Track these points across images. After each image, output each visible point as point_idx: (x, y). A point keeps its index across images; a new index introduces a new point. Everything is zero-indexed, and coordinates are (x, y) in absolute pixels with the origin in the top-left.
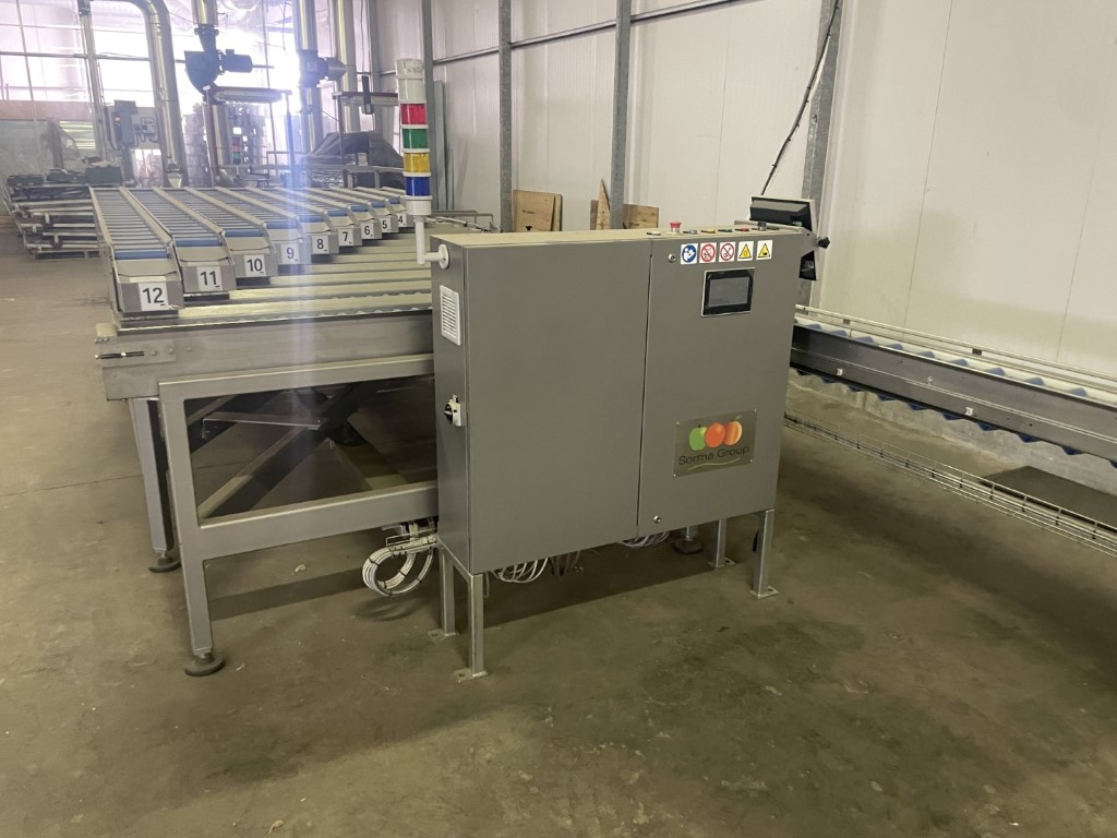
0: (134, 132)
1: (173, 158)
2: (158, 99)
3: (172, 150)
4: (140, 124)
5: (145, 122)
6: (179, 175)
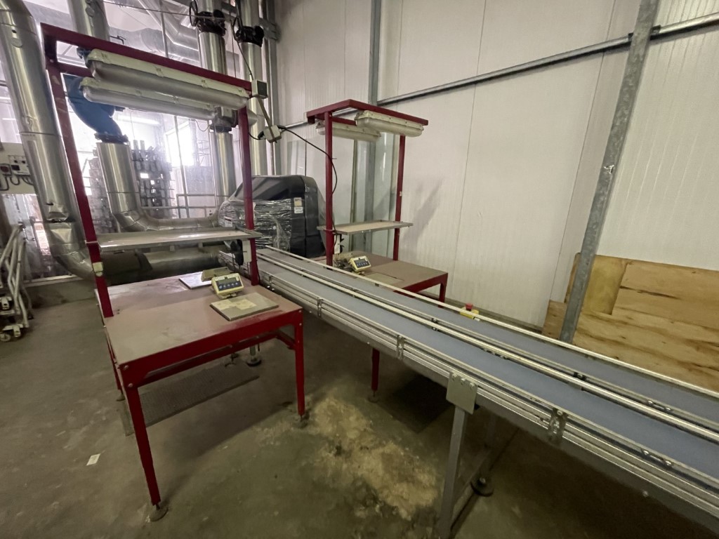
1: (56, 204)
2: (25, 131)
4: (8, 162)
5: (16, 162)
6: (67, 224)
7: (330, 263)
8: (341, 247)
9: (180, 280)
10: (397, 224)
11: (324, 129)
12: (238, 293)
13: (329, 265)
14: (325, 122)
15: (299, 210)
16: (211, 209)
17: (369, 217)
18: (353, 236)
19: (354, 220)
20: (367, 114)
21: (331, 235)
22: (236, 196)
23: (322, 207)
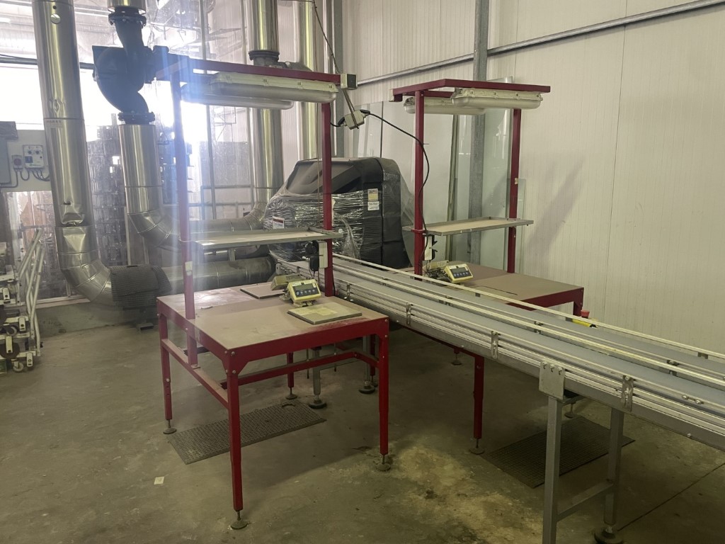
0: (12, 166)
1: (73, 204)
2: (50, 117)
3: (69, 192)
4: (22, 154)
5: (30, 152)
6: (81, 228)
7: (419, 271)
8: (433, 251)
9: (241, 290)
10: (511, 222)
11: (414, 107)
12: (313, 302)
13: (418, 274)
14: (416, 99)
15: (373, 206)
16: (245, 207)
17: (476, 213)
18: (451, 236)
19: (452, 217)
20: (466, 93)
21: (421, 236)
22: (288, 187)
23: (407, 201)
